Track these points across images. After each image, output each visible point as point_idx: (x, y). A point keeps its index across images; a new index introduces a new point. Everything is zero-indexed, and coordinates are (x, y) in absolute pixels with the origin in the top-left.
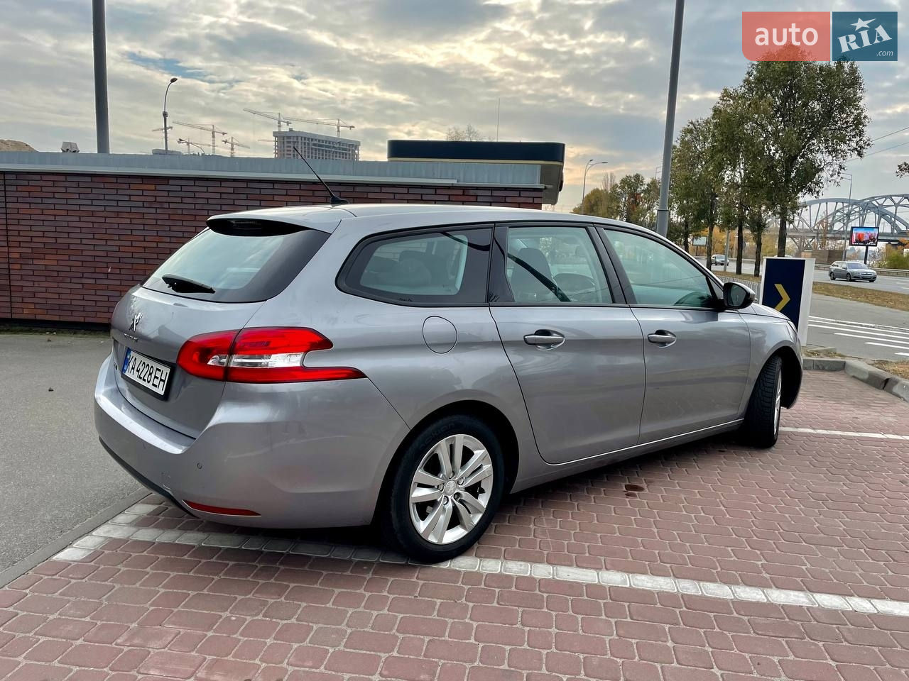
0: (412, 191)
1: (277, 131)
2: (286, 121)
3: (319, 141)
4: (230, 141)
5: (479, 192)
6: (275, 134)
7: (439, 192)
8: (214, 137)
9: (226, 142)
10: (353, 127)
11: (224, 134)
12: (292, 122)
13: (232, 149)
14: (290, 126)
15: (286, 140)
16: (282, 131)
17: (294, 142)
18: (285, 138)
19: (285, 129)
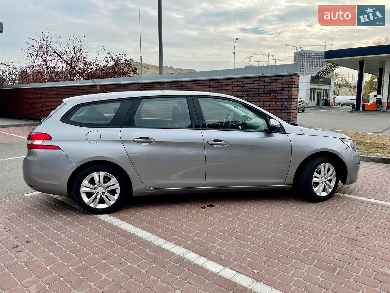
0: (239, 80)
1: (296, 51)
2: (300, 47)
3: (315, 53)
4: (275, 59)
5: (265, 79)
6: (295, 53)
7: (249, 80)
8: (268, 58)
9: (273, 59)
10: (333, 45)
11: (273, 56)
12: (302, 46)
13: (276, 62)
14: (302, 49)
15: (299, 55)
16: (298, 51)
17: (303, 56)
18: (299, 54)
19: (299, 50)
